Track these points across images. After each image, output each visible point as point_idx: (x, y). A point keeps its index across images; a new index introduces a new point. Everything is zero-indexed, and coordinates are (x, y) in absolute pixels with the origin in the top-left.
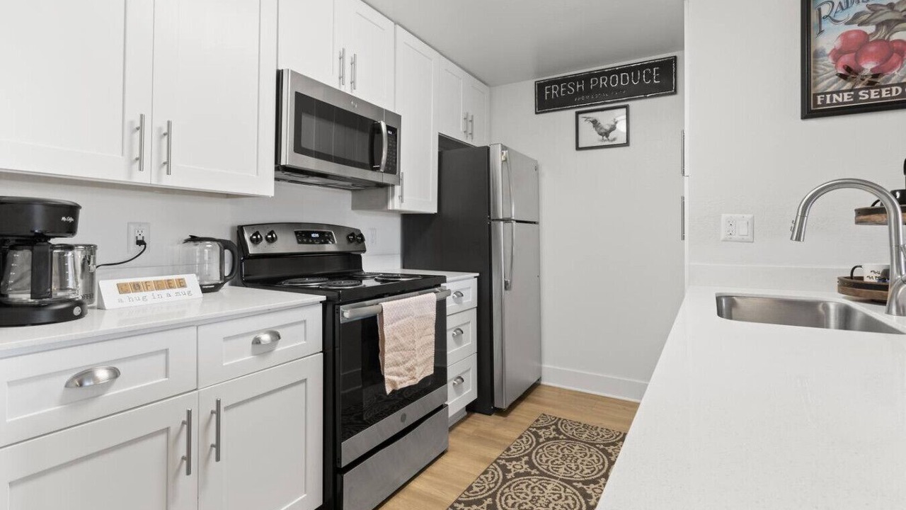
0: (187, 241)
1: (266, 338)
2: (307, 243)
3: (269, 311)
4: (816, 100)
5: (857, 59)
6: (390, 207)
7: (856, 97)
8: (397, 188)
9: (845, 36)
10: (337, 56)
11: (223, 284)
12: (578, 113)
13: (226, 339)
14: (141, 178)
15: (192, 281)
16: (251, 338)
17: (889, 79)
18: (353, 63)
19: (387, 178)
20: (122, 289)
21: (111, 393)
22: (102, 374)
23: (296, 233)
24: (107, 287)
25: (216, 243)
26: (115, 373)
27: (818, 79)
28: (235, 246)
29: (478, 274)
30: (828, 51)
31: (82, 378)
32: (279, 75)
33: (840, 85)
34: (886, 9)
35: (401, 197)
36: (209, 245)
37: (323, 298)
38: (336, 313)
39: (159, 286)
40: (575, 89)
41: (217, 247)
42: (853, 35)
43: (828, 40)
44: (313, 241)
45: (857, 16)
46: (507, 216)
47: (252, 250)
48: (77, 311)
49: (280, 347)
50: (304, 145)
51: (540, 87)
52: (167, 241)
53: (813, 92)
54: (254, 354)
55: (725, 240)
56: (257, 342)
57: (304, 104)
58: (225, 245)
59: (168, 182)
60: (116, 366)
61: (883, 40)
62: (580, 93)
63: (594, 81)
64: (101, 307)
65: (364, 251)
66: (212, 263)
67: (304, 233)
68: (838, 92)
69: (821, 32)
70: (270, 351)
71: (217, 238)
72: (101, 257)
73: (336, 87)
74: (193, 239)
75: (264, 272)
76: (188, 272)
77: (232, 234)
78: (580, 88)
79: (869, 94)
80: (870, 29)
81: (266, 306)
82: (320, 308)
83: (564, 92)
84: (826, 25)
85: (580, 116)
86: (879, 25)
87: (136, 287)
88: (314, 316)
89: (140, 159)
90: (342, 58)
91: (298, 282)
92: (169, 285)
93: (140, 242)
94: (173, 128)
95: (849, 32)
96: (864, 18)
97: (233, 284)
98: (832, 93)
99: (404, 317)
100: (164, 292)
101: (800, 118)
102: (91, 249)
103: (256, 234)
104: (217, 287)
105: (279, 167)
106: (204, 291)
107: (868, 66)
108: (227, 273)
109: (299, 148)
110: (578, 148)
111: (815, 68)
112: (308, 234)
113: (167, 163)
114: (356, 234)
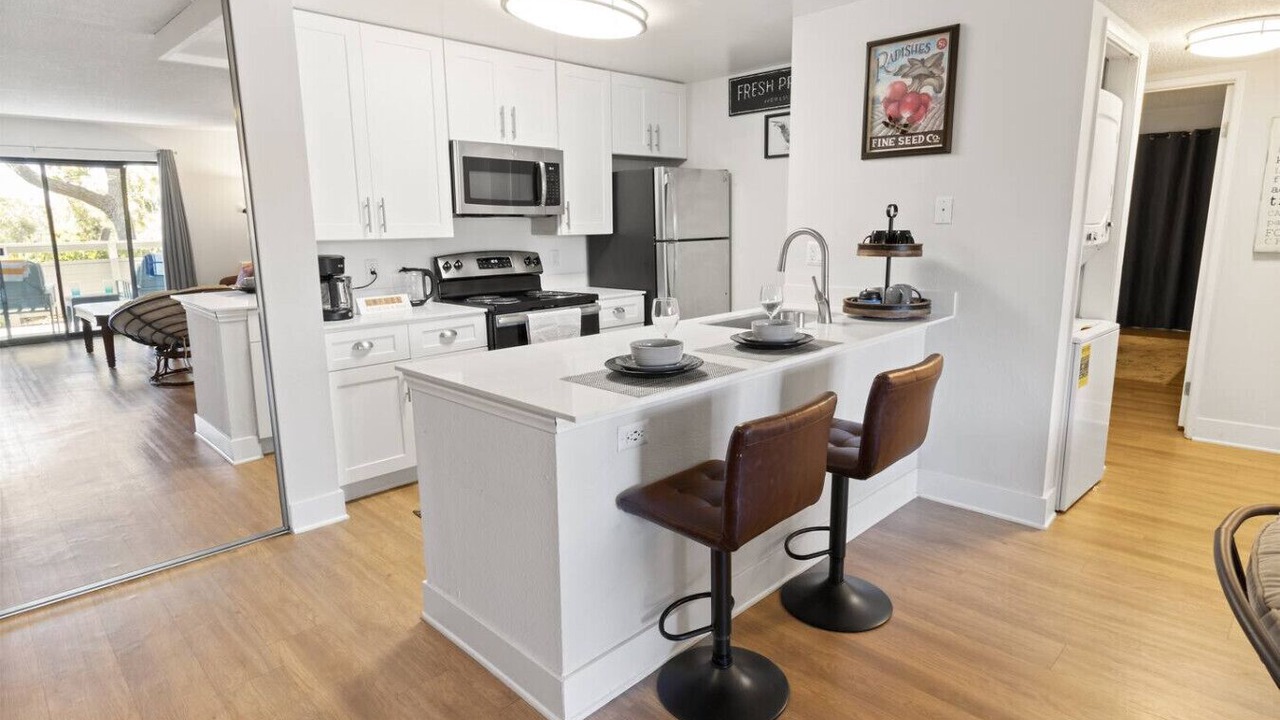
0: (400, 271)
1: (448, 334)
2: (488, 268)
3: (449, 317)
4: (871, 142)
5: (899, 108)
6: (559, 234)
7: (896, 142)
8: (565, 217)
9: (893, 85)
10: (498, 113)
11: (425, 301)
12: (767, 118)
13: (425, 332)
14: (371, 236)
15: (406, 299)
16: (439, 333)
17: (917, 128)
18: (513, 115)
19: (551, 210)
20: (368, 303)
21: (370, 354)
22: (366, 345)
23: (478, 260)
24: (360, 301)
25: (420, 272)
26: (371, 345)
27: (875, 124)
28: (433, 274)
29: (645, 292)
30: (881, 99)
31: (358, 345)
32: (451, 144)
33: (885, 131)
34: (920, 65)
35: (568, 224)
36: (414, 273)
37: (486, 310)
38: (494, 320)
39: (387, 301)
40: (765, 89)
41: (420, 273)
42: (897, 86)
43: (882, 91)
44: (492, 266)
45: (901, 68)
46: (671, 237)
47: (445, 275)
48: (350, 314)
49: (458, 341)
50: (473, 195)
51: (735, 85)
52: (388, 272)
53: (869, 136)
54: (441, 342)
55: (809, 265)
56: (442, 335)
57: (472, 165)
58: (425, 273)
59: (385, 236)
60: (372, 341)
61: (915, 92)
62: (768, 95)
63: (783, 82)
64: (358, 314)
65: (541, 272)
66: (419, 286)
67: (484, 261)
68: (885, 137)
69: (878, 80)
70: (452, 342)
71: (419, 267)
72: (354, 284)
73: (499, 141)
74: (405, 270)
75: (455, 291)
76: (403, 292)
77: (429, 264)
78: (770, 88)
79: (904, 140)
80: (908, 81)
81: (446, 314)
82: (484, 318)
83: (756, 92)
84: (882, 75)
85: (771, 120)
86: (914, 78)
87: (375, 302)
88: (480, 322)
89: (369, 225)
90: (502, 113)
91: (478, 300)
92: (392, 301)
93: (373, 273)
94: (385, 202)
95: (895, 83)
96: (905, 70)
97: (435, 301)
98: (881, 137)
99: (548, 325)
100: (390, 305)
101: (860, 157)
102: (349, 279)
103: (447, 263)
104: (422, 303)
105: (456, 215)
106: (413, 305)
107: (906, 115)
108: (428, 293)
109: (469, 200)
110: (767, 156)
111: (872, 113)
112: (488, 260)
113: (384, 225)
114: (532, 257)
